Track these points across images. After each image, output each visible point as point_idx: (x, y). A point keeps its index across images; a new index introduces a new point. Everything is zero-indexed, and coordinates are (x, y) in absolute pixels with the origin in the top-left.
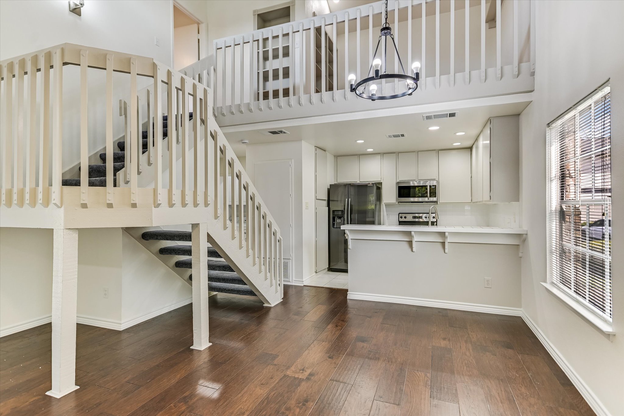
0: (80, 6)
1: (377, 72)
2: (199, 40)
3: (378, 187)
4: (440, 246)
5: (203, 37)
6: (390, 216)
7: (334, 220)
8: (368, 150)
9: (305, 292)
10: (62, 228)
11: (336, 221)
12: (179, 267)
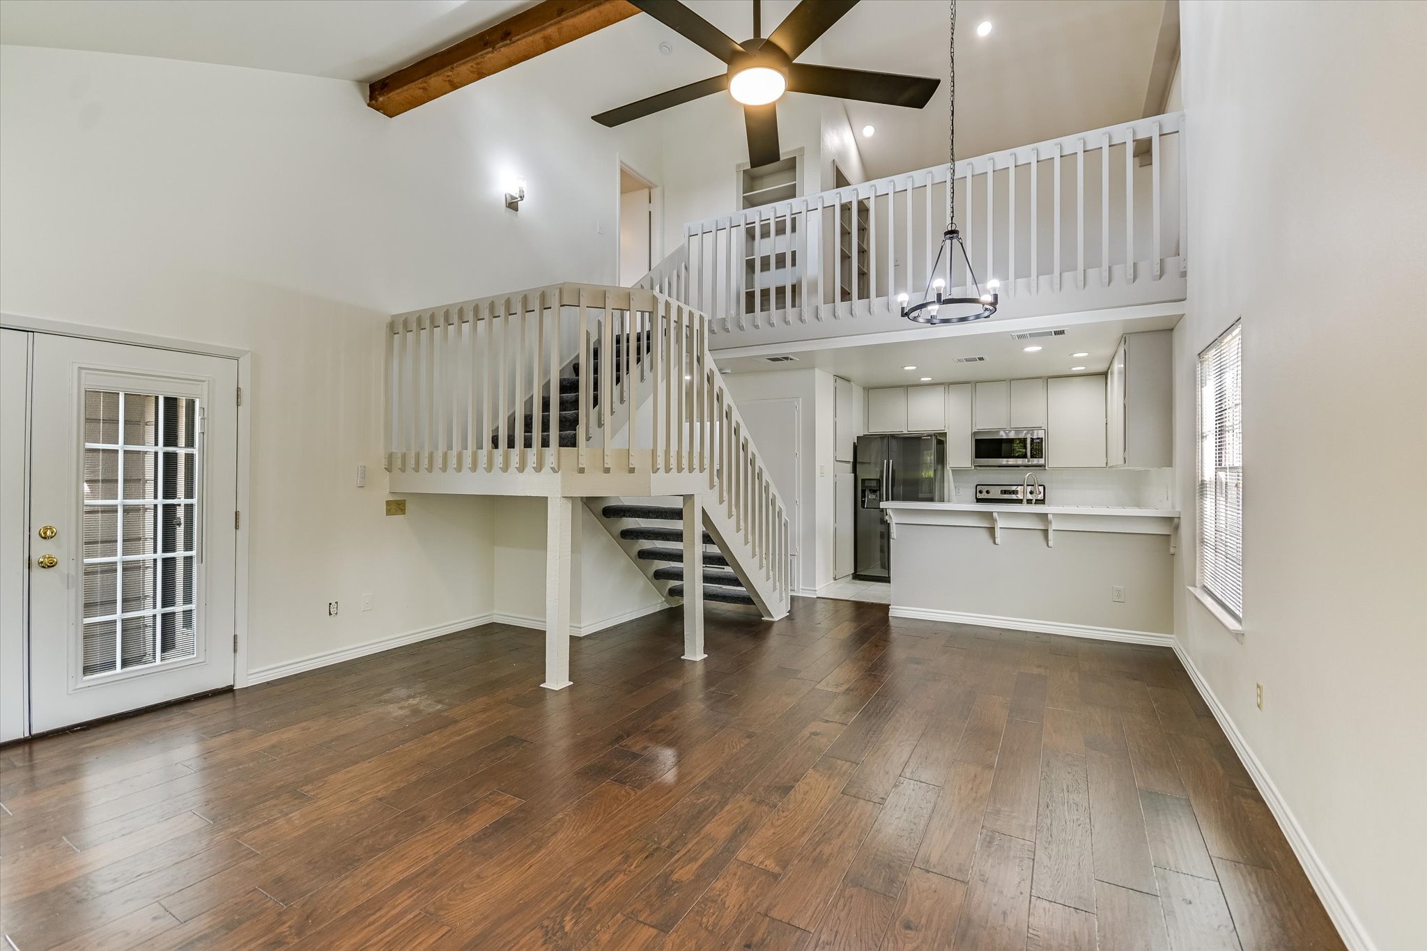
0: (519, 199)
1: (939, 296)
2: (650, 212)
3: (940, 440)
4: (1040, 536)
5: (656, 207)
6: (961, 489)
7: (863, 496)
8: (922, 379)
9: (820, 606)
10: (560, 496)
11: (868, 496)
12: (644, 558)
